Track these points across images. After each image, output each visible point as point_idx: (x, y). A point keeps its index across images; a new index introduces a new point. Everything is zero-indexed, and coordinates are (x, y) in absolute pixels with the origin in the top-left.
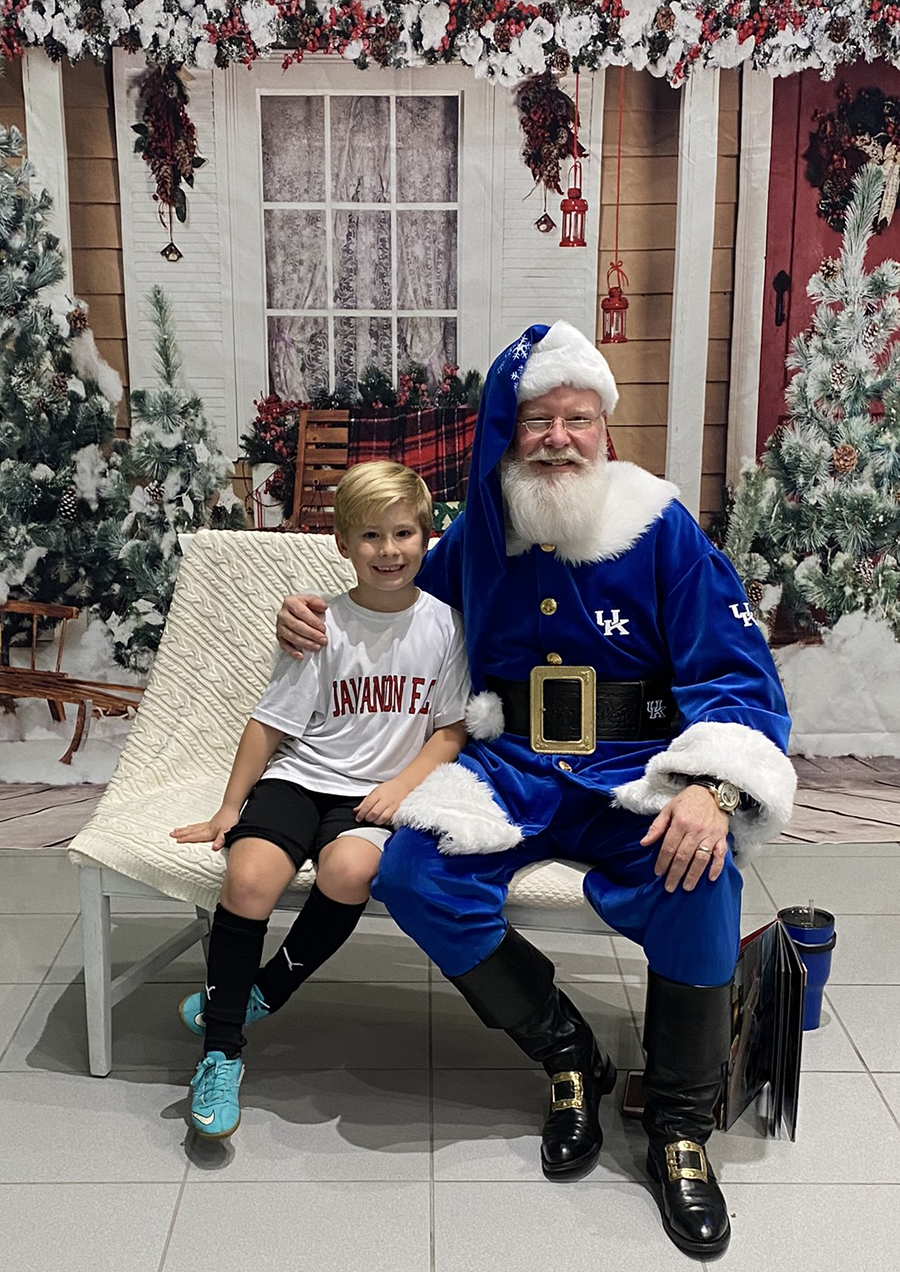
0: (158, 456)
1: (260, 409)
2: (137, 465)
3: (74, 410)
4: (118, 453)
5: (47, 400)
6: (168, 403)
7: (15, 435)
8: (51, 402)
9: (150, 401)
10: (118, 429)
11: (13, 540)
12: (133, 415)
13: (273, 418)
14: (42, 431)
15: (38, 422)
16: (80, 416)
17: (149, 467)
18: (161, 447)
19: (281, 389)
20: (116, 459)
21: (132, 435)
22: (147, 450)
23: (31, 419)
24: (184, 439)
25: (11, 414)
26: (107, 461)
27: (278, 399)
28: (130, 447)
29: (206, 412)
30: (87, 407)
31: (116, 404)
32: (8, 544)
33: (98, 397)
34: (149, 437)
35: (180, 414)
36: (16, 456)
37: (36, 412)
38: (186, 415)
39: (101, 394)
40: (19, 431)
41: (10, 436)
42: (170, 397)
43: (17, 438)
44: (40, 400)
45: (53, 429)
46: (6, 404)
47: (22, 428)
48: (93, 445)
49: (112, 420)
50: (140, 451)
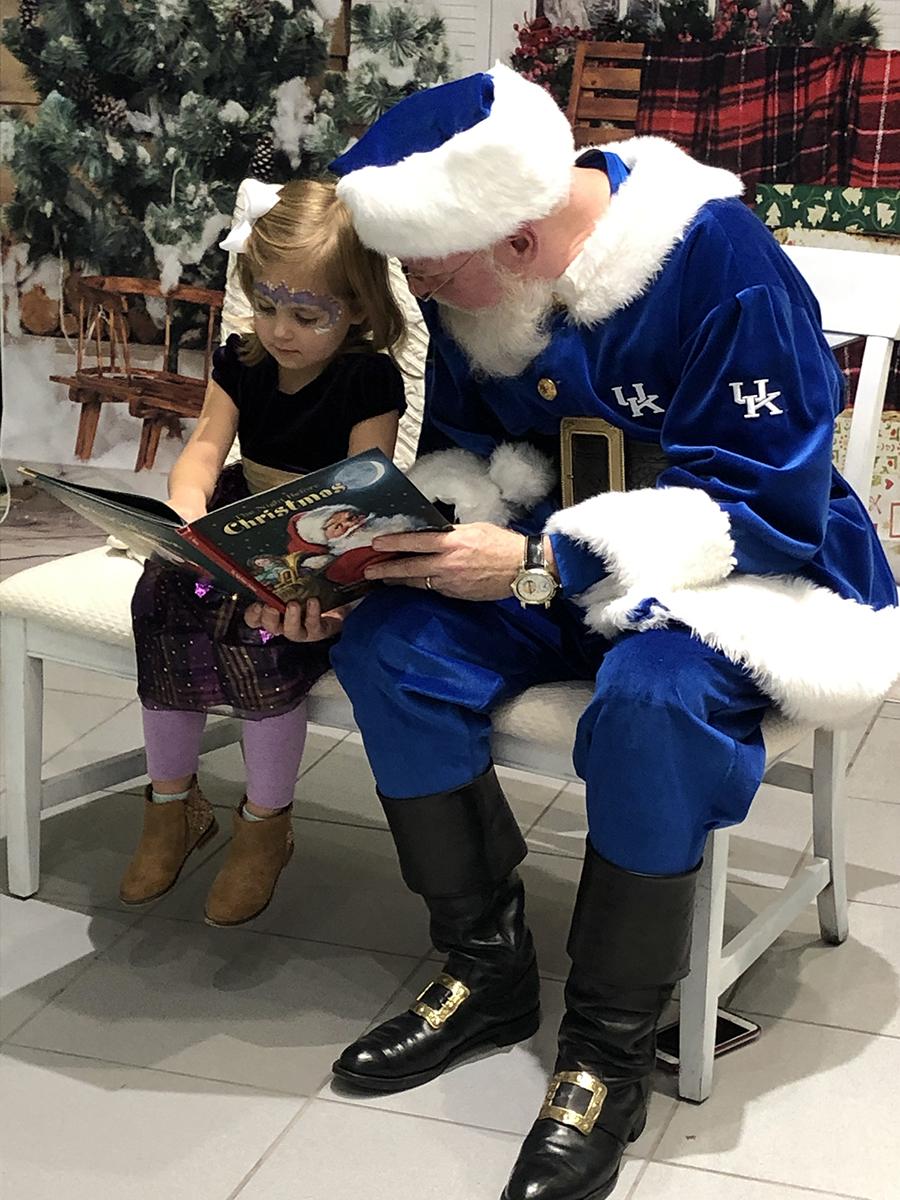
0: (381, 97)
1: (523, 37)
2: (355, 107)
3: (277, 28)
4: (330, 91)
5: (244, 13)
6: (399, 23)
7: (203, 60)
8: (249, 17)
9: (375, 20)
10: (332, 56)
11: (191, 203)
12: (353, 38)
13: (539, 51)
14: (235, 55)
15: (230, 43)
16: (285, 37)
17: (369, 112)
18: (386, 85)
19: (552, 10)
20: (327, 98)
21: (349, 65)
22: (369, 88)
23: (223, 38)
24: (417, 74)
25: (198, 31)
26: (316, 101)
27: (548, 24)
28: (346, 83)
29: (451, 38)
30: (294, 26)
31: (331, 22)
32: (185, 208)
33: (309, 12)
34: (371, 70)
35: (415, 39)
36: (202, 89)
37: (228, 31)
38: (423, 41)
39: (312, 7)
40: (206, 54)
41: (195, 60)
42: (403, 16)
43: (204, 64)
44: (236, 13)
45: (250, 53)
46: (193, 17)
47: (211, 51)
48: (298, 78)
49: (324, 44)
50: (359, 89)
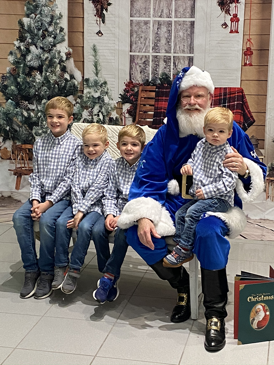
0: (92, 100)
1: (126, 85)
2: (85, 102)
3: (66, 84)
4: (79, 98)
5: (58, 80)
6: (96, 82)
7: (47, 92)
8: (59, 81)
9: (90, 82)
10: (79, 90)
11: (44, 126)
12: (85, 86)
13: (130, 89)
14: (55, 90)
15: (54, 88)
16: (68, 86)
17: (89, 103)
18: (93, 97)
19: (133, 79)
20: (79, 100)
21: (84, 93)
22: (89, 98)
23: (52, 86)
24: (101, 94)
25: (46, 85)
26: (76, 101)
27: (132, 82)
28: (83, 97)
29: (108, 86)
30: (70, 83)
31: (79, 82)
32: (43, 127)
33: (74, 80)
34: (89, 94)
35: (100, 86)
36: (47, 98)
37: (54, 84)
38: (102, 87)
39: (75, 79)
40: (48, 90)
41: (45, 92)
42: (97, 81)
43: (47, 93)
44: (56, 80)
45: (59, 90)
46: (45, 81)
47: (49, 89)
48: (71, 96)
49: (78, 88)
50: (86, 98)
